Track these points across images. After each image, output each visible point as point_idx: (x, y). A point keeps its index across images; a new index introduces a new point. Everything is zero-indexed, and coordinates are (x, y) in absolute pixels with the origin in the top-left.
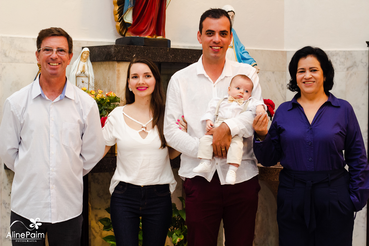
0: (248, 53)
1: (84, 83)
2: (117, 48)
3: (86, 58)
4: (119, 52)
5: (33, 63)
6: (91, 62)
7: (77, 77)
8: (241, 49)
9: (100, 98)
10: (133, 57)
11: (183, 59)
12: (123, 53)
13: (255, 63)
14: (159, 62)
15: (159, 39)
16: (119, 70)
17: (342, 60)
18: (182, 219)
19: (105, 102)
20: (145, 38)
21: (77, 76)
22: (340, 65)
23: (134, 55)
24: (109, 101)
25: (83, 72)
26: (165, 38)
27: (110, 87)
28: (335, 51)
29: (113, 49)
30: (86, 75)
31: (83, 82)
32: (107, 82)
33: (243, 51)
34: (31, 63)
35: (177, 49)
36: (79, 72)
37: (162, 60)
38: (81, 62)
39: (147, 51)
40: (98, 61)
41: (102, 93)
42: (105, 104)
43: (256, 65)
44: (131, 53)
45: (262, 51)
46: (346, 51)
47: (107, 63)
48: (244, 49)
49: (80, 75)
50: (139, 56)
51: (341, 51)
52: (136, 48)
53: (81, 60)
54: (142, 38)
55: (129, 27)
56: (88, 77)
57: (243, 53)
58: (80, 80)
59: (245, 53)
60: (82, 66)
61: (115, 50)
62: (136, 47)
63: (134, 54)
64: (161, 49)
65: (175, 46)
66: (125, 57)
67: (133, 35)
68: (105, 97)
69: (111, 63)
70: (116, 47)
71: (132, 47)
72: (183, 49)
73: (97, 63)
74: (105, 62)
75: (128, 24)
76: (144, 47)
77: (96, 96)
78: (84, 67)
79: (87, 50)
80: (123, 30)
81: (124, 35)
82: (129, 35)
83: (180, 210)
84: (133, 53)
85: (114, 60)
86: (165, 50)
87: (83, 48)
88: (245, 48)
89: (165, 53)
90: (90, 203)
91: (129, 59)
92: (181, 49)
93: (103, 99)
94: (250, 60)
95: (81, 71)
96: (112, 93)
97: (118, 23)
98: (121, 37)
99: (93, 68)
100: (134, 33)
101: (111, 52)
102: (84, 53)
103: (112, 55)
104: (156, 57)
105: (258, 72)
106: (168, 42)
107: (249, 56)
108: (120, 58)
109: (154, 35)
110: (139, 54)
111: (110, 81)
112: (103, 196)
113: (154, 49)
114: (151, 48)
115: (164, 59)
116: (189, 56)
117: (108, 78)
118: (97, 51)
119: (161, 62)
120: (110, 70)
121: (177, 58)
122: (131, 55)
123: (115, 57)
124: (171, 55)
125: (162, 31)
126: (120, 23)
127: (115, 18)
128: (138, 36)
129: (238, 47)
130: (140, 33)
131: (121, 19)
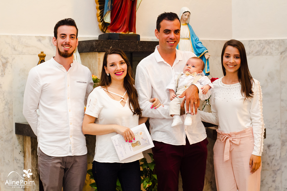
0: (202, 43)
4: (99, 45)
5: (36, 55)
6: (79, 53)
8: (196, 40)
10: (110, 48)
11: (149, 49)
12: (103, 46)
13: (207, 51)
14: (130, 52)
15: (131, 34)
16: (99, 59)
17: (277, 46)
20: (120, 34)
22: (275, 50)
23: (111, 47)
26: (135, 34)
27: (94, 72)
32: (91, 68)
33: (197, 42)
34: (34, 55)
35: (144, 41)
37: (132, 50)
39: (121, 44)
40: (85, 52)
43: (207, 52)
44: (108, 45)
45: (215, 41)
47: (91, 53)
48: (198, 40)
50: (115, 47)
52: (112, 42)
55: (108, 26)
57: (197, 43)
59: (199, 43)
61: (96, 43)
64: (132, 42)
65: (143, 39)
66: (104, 49)
69: (94, 53)
70: (97, 41)
71: (109, 41)
72: (149, 41)
73: (84, 54)
74: (90, 53)
76: (119, 41)
81: (105, 32)
82: (108, 32)
83: (150, 164)
84: (110, 46)
85: (96, 51)
86: (135, 43)
89: (135, 45)
92: (147, 41)
94: (203, 48)
96: (94, 76)
97: (100, 23)
99: (81, 58)
100: (112, 30)
101: (93, 45)
103: (94, 47)
104: (128, 48)
105: (209, 58)
106: (139, 36)
107: (202, 45)
108: (100, 50)
109: (127, 31)
110: (115, 46)
111: (94, 67)
112: (91, 153)
113: (126, 42)
114: (124, 42)
115: (134, 49)
116: (154, 47)
117: (92, 65)
118: (84, 45)
119: (132, 52)
120: (93, 58)
121: (144, 48)
122: (108, 47)
123: (96, 49)
124: (140, 46)
125: (133, 28)
126: (102, 23)
127: (98, 19)
128: (115, 33)
129: (193, 39)
130: (116, 30)
131: (102, 20)
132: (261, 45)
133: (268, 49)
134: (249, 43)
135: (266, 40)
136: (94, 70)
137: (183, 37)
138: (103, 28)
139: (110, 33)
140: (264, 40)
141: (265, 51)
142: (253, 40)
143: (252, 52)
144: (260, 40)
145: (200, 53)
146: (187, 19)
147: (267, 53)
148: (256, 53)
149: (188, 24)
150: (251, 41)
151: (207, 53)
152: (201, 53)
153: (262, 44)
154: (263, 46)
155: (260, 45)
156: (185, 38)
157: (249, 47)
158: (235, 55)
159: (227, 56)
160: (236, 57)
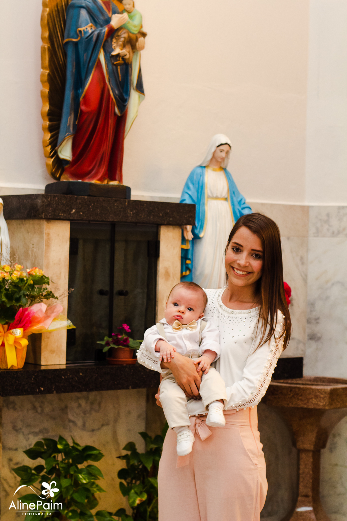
0: (250, 210)
2: (45, 198)
4: (49, 205)
6: (6, 219)
8: (240, 202)
9: (18, 278)
10: (72, 213)
11: (150, 217)
12: (56, 207)
14: (112, 221)
15: (113, 186)
16: (49, 234)
18: (145, 468)
19: (26, 283)
20: (91, 184)
23: (74, 211)
24: (32, 282)
26: (121, 184)
27: (35, 261)
29: (39, 201)
32: (30, 252)
33: (243, 206)
35: (141, 201)
37: (117, 219)
39: (94, 204)
40: (17, 219)
41: (21, 270)
42: (25, 287)
44: (68, 207)
47: (31, 221)
48: (244, 203)
50: (81, 212)
52: (77, 200)
54: (86, 183)
55: (67, 166)
57: (242, 210)
59: (245, 209)
61: (43, 202)
62: (77, 197)
63: (73, 209)
64: (116, 201)
65: (137, 196)
66: (59, 213)
67: (72, 178)
68: (26, 277)
69: (36, 222)
71: (71, 198)
73: (14, 222)
74: (27, 221)
75: (65, 161)
76: (90, 198)
77: (12, 274)
80: (56, 171)
81: (59, 179)
82: (65, 178)
83: (143, 454)
84: (71, 207)
85: (41, 218)
86: (121, 203)
88: (246, 202)
89: (122, 208)
91: (65, 217)
92: (147, 201)
93: (22, 280)
96: (37, 269)
97: (50, 159)
98: (52, 181)
100: (74, 175)
101: (37, 205)
103: (38, 210)
104: (107, 213)
106: (127, 190)
108: (51, 215)
109: (106, 179)
110: (81, 209)
111: (35, 250)
112: (21, 429)
113: (104, 201)
114: (100, 200)
115: (120, 217)
116: (159, 213)
117: (31, 246)
118: (14, 204)
119: (116, 222)
120: (35, 233)
121: (140, 215)
122: (68, 210)
123: (42, 213)
124: (131, 211)
125: (118, 172)
126: (52, 160)
127: (45, 152)
128: (80, 181)
129: (235, 199)
130: (82, 176)
131: (54, 154)
136: (36, 258)
137: (215, 196)
138: (55, 171)
139: (71, 180)
143: (344, 229)
146: (223, 159)
149: (224, 169)
156: (219, 196)
157: (339, 220)
158: (253, 250)
159: (236, 248)
160: (254, 256)
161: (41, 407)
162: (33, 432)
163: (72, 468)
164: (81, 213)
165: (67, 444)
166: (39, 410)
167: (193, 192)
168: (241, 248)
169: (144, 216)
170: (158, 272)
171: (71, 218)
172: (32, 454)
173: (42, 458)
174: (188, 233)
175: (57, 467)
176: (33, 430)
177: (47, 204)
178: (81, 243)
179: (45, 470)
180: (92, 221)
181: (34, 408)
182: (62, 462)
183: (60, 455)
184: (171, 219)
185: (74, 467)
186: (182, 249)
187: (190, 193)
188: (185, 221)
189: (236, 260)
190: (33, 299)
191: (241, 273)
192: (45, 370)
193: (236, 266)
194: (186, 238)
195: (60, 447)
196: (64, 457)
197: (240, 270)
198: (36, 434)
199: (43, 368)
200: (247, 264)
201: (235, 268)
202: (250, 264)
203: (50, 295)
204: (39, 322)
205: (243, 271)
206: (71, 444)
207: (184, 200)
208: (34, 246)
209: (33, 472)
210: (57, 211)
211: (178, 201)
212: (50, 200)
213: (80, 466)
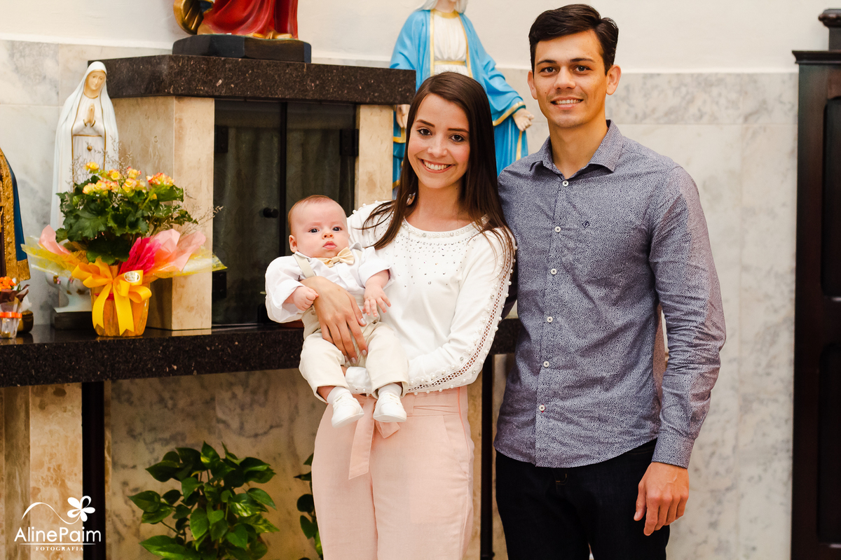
0: (504, 78)
1: (92, 151)
2: (175, 62)
3: (99, 89)
4: (180, 73)
6: (111, 98)
7: (75, 135)
8: (485, 66)
9: (133, 191)
10: (218, 85)
11: (342, 92)
12: (192, 75)
13: (521, 103)
14: (282, 99)
16: (180, 120)
17: (733, 96)
19: (146, 199)
21: (74, 133)
22: (727, 108)
23: (220, 81)
24: (155, 197)
25: (90, 123)
27: (159, 162)
28: (717, 74)
29: (164, 68)
30: (97, 132)
31: (89, 150)
32: (151, 150)
33: (491, 74)
35: (327, 66)
36: (80, 124)
37: (290, 94)
38: (85, 99)
39: (253, 70)
40: (129, 96)
41: (138, 177)
42: (145, 204)
43: (524, 107)
44: (210, 75)
46: (743, 74)
47: (152, 100)
48: (493, 69)
49: (82, 130)
50: (232, 83)
51: (730, 74)
52: (225, 65)
53: (84, 93)
55: (207, 12)
56: (102, 136)
57: (491, 78)
58: (82, 143)
59: (496, 78)
60: (88, 109)
61: (171, 67)
62: (224, 60)
63: (220, 79)
64: (288, 66)
65: (321, 59)
66: (197, 86)
67: (215, 30)
68: (145, 188)
69: (160, 100)
70: (173, 60)
71: (215, 61)
72: (342, 67)
73: (125, 102)
74: (145, 100)
75: (206, 3)
76: (246, 62)
77: (122, 183)
78: (92, 111)
79: (100, 67)
80: (191, 18)
81: (195, 32)
82: (206, 30)
84: (216, 76)
85: (169, 94)
86: (296, 69)
87: (90, 63)
88: (496, 67)
89: (297, 76)
90: (109, 453)
91: (207, 92)
92: (338, 66)
93: (139, 193)
94: (508, 95)
95: (86, 121)
96: (164, 176)
99: (116, 114)
100: (220, 25)
101: (161, 73)
102: (93, 75)
103: (163, 81)
104: (274, 85)
105: (529, 126)
106: (305, 49)
107: (507, 85)
108: (184, 89)
109: (270, 31)
110: (232, 78)
111: (159, 146)
112: (141, 434)
113: (268, 65)
114: (262, 64)
115: (294, 91)
116: (357, 85)
117: (153, 140)
118: (124, 71)
119: (288, 99)
120: (158, 118)
121: (327, 88)
122: (211, 81)
123: (170, 85)
124: (312, 81)
125: (290, 20)
126: (184, 1)
128: (231, 34)
130: (233, 26)
132: (684, 90)
133: (705, 102)
134: (645, 84)
135: (700, 75)
136: (160, 158)
137: (446, 57)
138: (189, 19)
139: (215, 33)
140: (692, 75)
141: (693, 110)
142: (659, 75)
143: (654, 111)
144: (678, 75)
145: (500, 109)
147: (701, 117)
148: (666, 114)
149: (460, 15)
150: (652, 76)
151: (522, 110)
152: (503, 111)
153: (685, 85)
154: (687, 93)
155: (678, 89)
157: (645, 96)
158: (450, 129)
159: (424, 130)
160: (453, 138)
161: (172, 398)
162: (160, 439)
163: (224, 493)
164: (233, 86)
165: (216, 456)
166: (170, 403)
167: (410, 51)
168: (431, 128)
169: (333, 89)
170: (356, 179)
171: (217, 94)
172: (160, 472)
173: (177, 478)
174: (403, 118)
175: (201, 493)
176: (161, 436)
177: (177, 70)
178: (232, 133)
179: (182, 498)
180: (250, 98)
181: (162, 400)
182: (208, 484)
183: (205, 473)
184: (376, 94)
185: (228, 491)
186: (395, 143)
187: (406, 53)
188: (398, 97)
189: (427, 149)
190: (157, 223)
191: (437, 168)
192: (178, 338)
193: (426, 158)
194: (401, 126)
195: (204, 460)
196: (211, 476)
197: (435, 164)
198: (166, 442)
199: (174, 334)
200: (445, 153)
201: (426, 161)
202: (448, 151)
203: (184, 218)
204: (167, 260)
205: (439, 164)
206: (222, 455)
207: (397, 65)
208: (157, 138)
209: (163, 500)
210: (194, 83)
211: (387, 66)
212: (182, 64)
213: (237, 491)
